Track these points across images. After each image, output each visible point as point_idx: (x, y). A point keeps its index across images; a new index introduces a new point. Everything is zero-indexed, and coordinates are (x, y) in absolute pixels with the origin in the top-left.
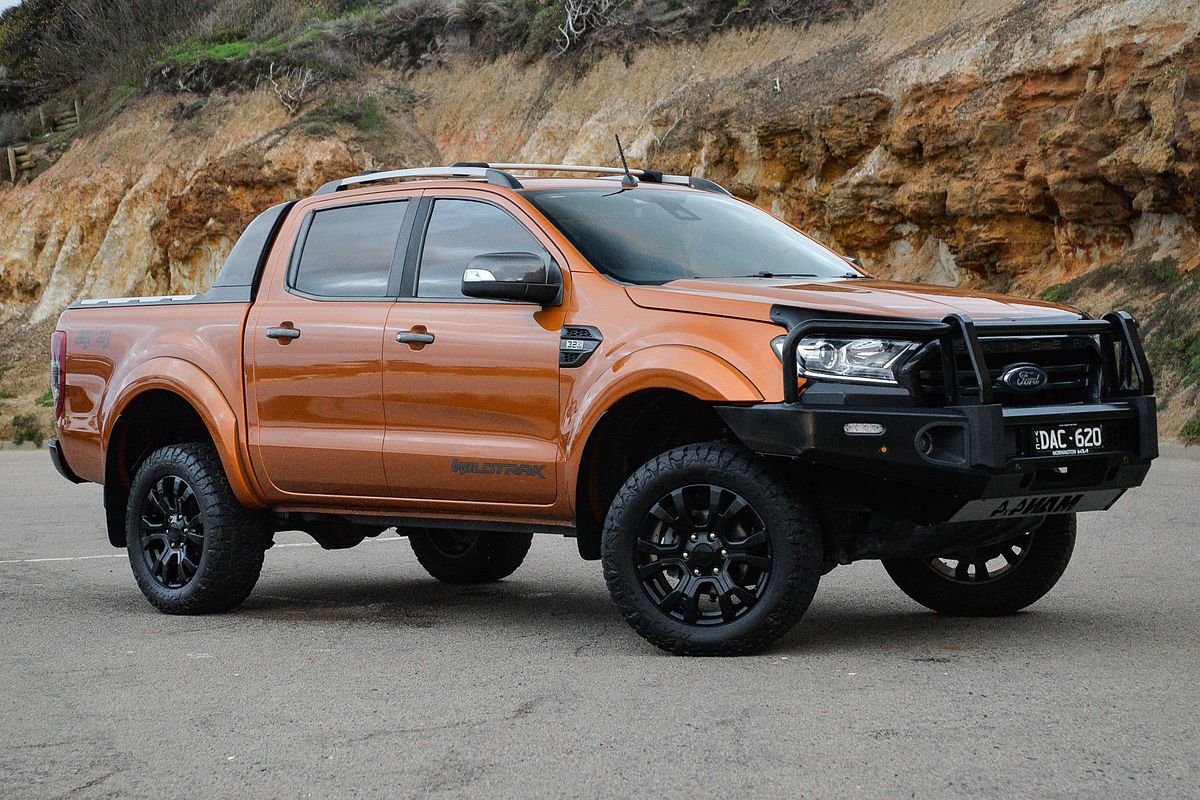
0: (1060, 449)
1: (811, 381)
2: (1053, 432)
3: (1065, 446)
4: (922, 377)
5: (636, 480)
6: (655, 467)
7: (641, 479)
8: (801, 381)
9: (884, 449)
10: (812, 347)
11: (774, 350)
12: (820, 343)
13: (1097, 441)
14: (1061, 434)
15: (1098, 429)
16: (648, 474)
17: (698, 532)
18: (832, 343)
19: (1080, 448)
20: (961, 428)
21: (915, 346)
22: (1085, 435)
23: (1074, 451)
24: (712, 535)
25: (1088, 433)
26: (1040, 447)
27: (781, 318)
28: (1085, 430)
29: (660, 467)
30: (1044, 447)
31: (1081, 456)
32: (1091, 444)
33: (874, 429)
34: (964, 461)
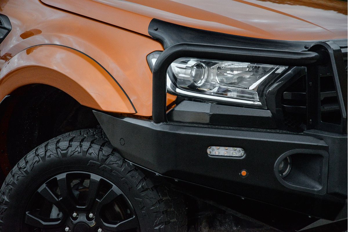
1: (181, 98)
4: (285, 98)
5: (27, 162)
6: (44, 153)
7: (30, 163)
8: (171, 99)
9: (244, 173)
10: (184, 66)
11: (149, 64)
12: (192, 62)
16: (37, 159)
17: (79, 211)
18: (204, 62)
20: (321, 156)
21: (281, 70)
24: (91, 215)
27: (159, 34)
29: (48, 154)
33: (236, 153)
34: (320, 188)
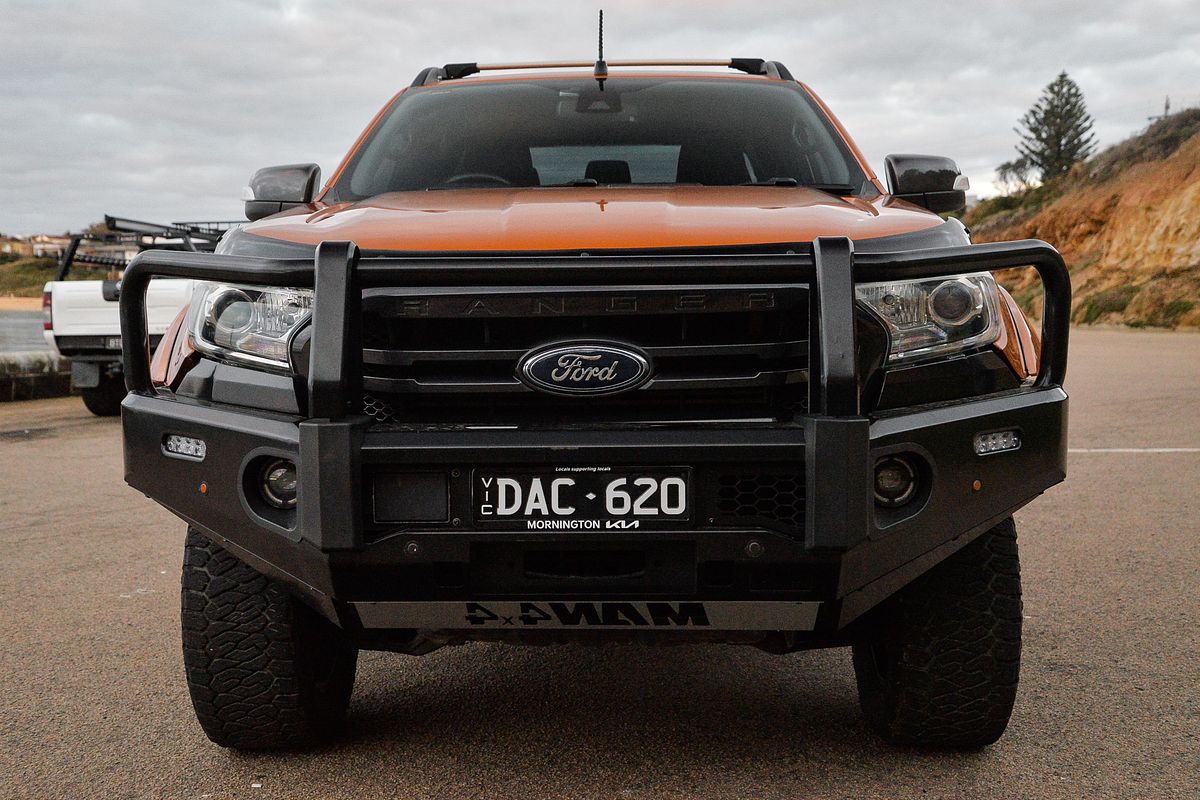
0: (552, 516)
2: (536, 484)
3: (570, 511)
13: (673, 503)
14: (561, 487)
15: (679, 482)
19: (614, 518)
22: (635, 492)
23: (595, 524)
25: (647, 487)
26: (494, 509)
28: (639, 482)
30: (502, 510)
31: (618, 537)
32: (654, 511)
